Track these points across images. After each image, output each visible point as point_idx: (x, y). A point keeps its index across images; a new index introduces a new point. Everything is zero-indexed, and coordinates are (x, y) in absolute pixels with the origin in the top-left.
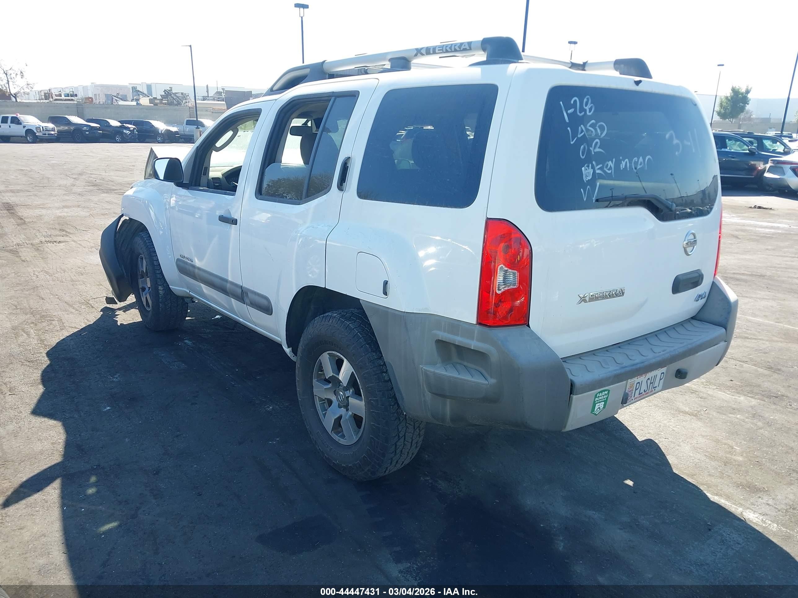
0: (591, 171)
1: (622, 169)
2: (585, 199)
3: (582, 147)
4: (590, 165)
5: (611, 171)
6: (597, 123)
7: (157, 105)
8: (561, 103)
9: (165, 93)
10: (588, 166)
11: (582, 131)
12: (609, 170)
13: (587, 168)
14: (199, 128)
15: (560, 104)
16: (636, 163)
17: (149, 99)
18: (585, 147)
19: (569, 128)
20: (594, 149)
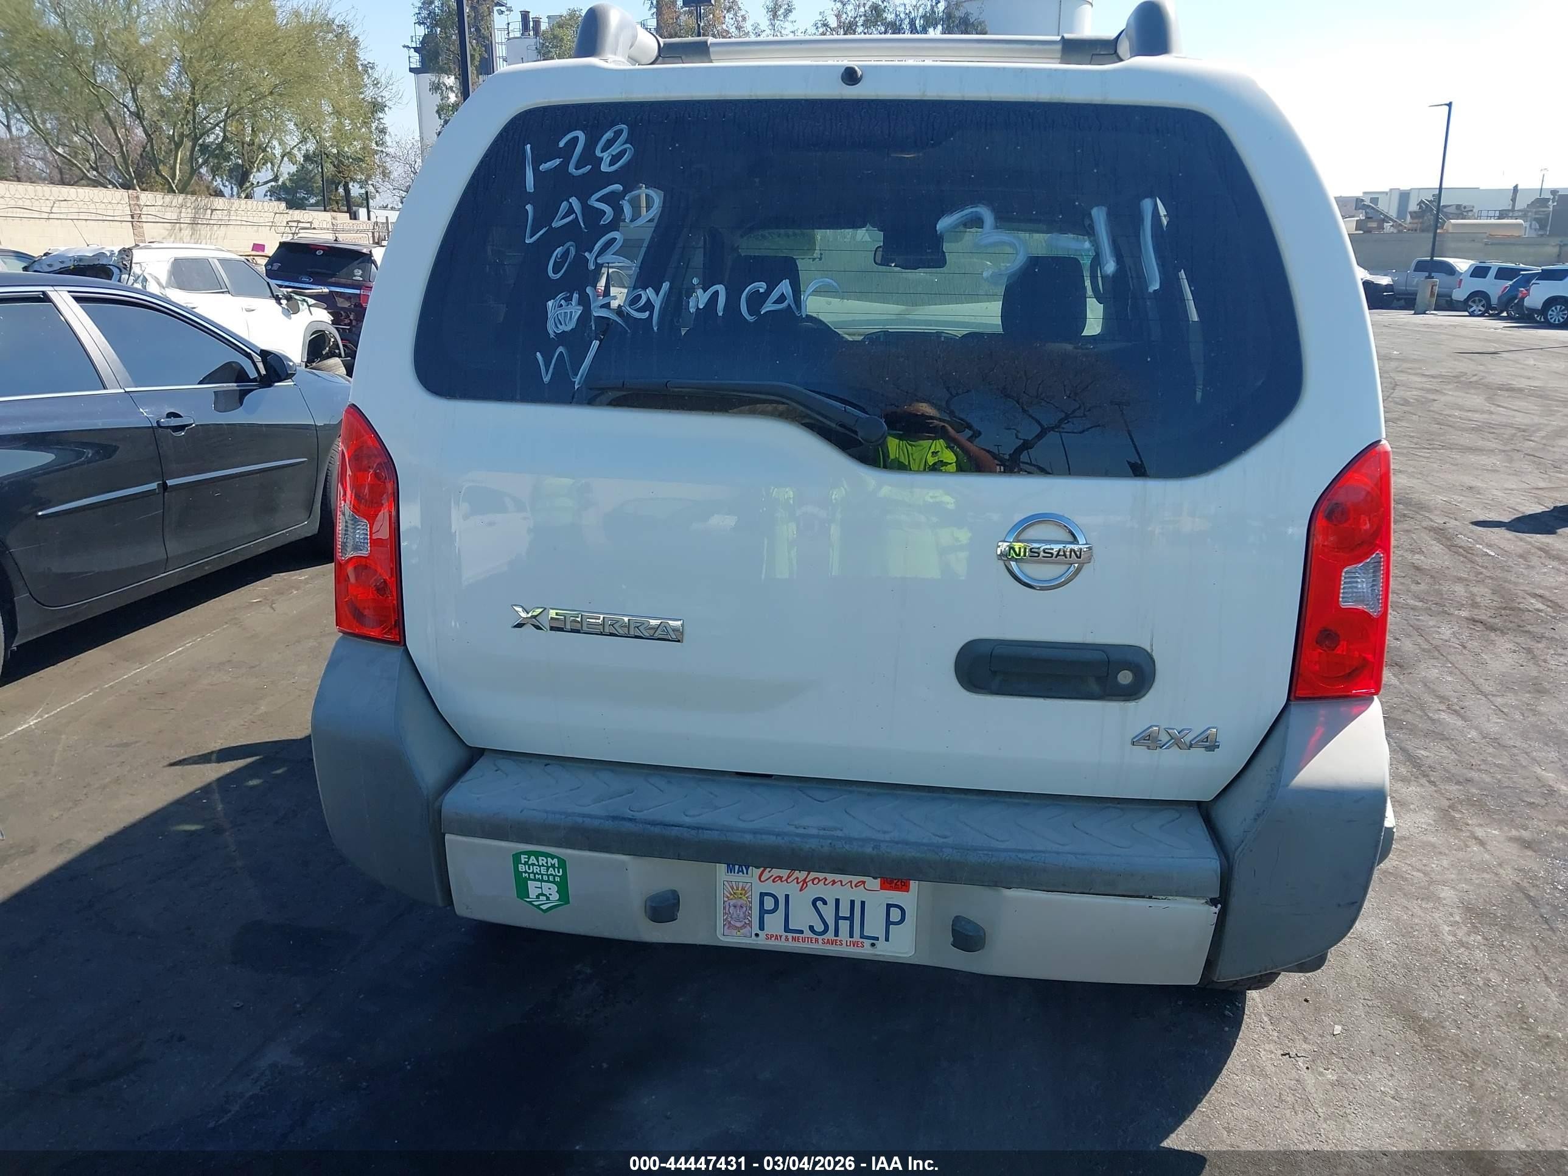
0: (576, 311)
1: (692, 310)
2: (546, 379)
3: (559, 250)
4: (576, 296)
5: (647, 313)
6: (626, 191)
7: (1370, 232)
8: (529, 146)
9: (1421, 207)
10: (568, 299)
11: (571, 211)
12: (641, 310)
13: (563, 302)
14: (1433, 278)
15: (524, 151)
16: (756, 301)
17: (1357, 220)
18: (567, 251)
19: (529, 207)
20: (596, 258)
